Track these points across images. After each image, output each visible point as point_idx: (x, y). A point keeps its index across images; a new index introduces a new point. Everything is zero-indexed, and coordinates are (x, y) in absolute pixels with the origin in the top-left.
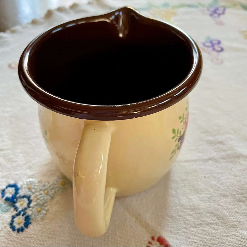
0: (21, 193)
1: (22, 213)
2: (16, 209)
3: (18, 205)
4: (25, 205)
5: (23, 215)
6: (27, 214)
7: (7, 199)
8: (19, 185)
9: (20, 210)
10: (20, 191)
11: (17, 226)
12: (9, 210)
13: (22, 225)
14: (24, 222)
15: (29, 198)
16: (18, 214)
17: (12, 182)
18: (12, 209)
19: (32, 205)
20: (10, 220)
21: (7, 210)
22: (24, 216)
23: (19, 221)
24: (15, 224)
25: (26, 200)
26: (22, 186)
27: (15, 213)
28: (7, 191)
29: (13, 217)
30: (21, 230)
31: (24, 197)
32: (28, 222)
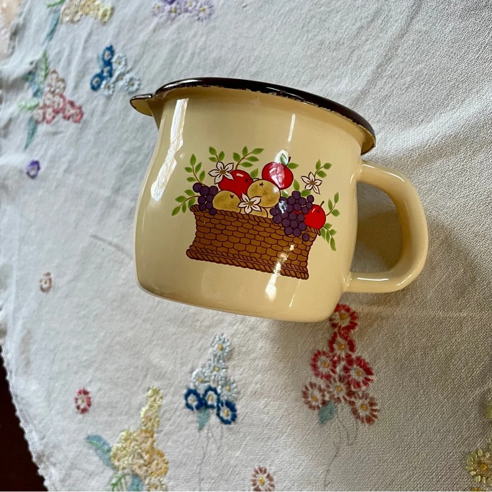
0: (201, 392)
1: (220, 405)
2: (212, 407)
3: (210, 403)
4: (215, 397)
5: (222, 405)
6: (224, 402)
7: (198, 408)
8: (192, 387)
9: (215, 404)
10: (199, 391)
11: (229, 418)
12: (209, 412)
13: (230, 413)
14: (228, 409)
15: (210, 389)
16: (219, 409)
17: (185, 391)
18: (211, 411)
19: (219, 391)
20: (218, 420)
21: (207, 415)
22: (224, 405)
23: (225, 412)
24: (225, 418)
25: (210, 393)
26: (195, 386)
27: (215, 411)
28: (190, 402)
29: (218, 415)
30: (234, 418)
31: (206, 392)
32: (231, 406)
